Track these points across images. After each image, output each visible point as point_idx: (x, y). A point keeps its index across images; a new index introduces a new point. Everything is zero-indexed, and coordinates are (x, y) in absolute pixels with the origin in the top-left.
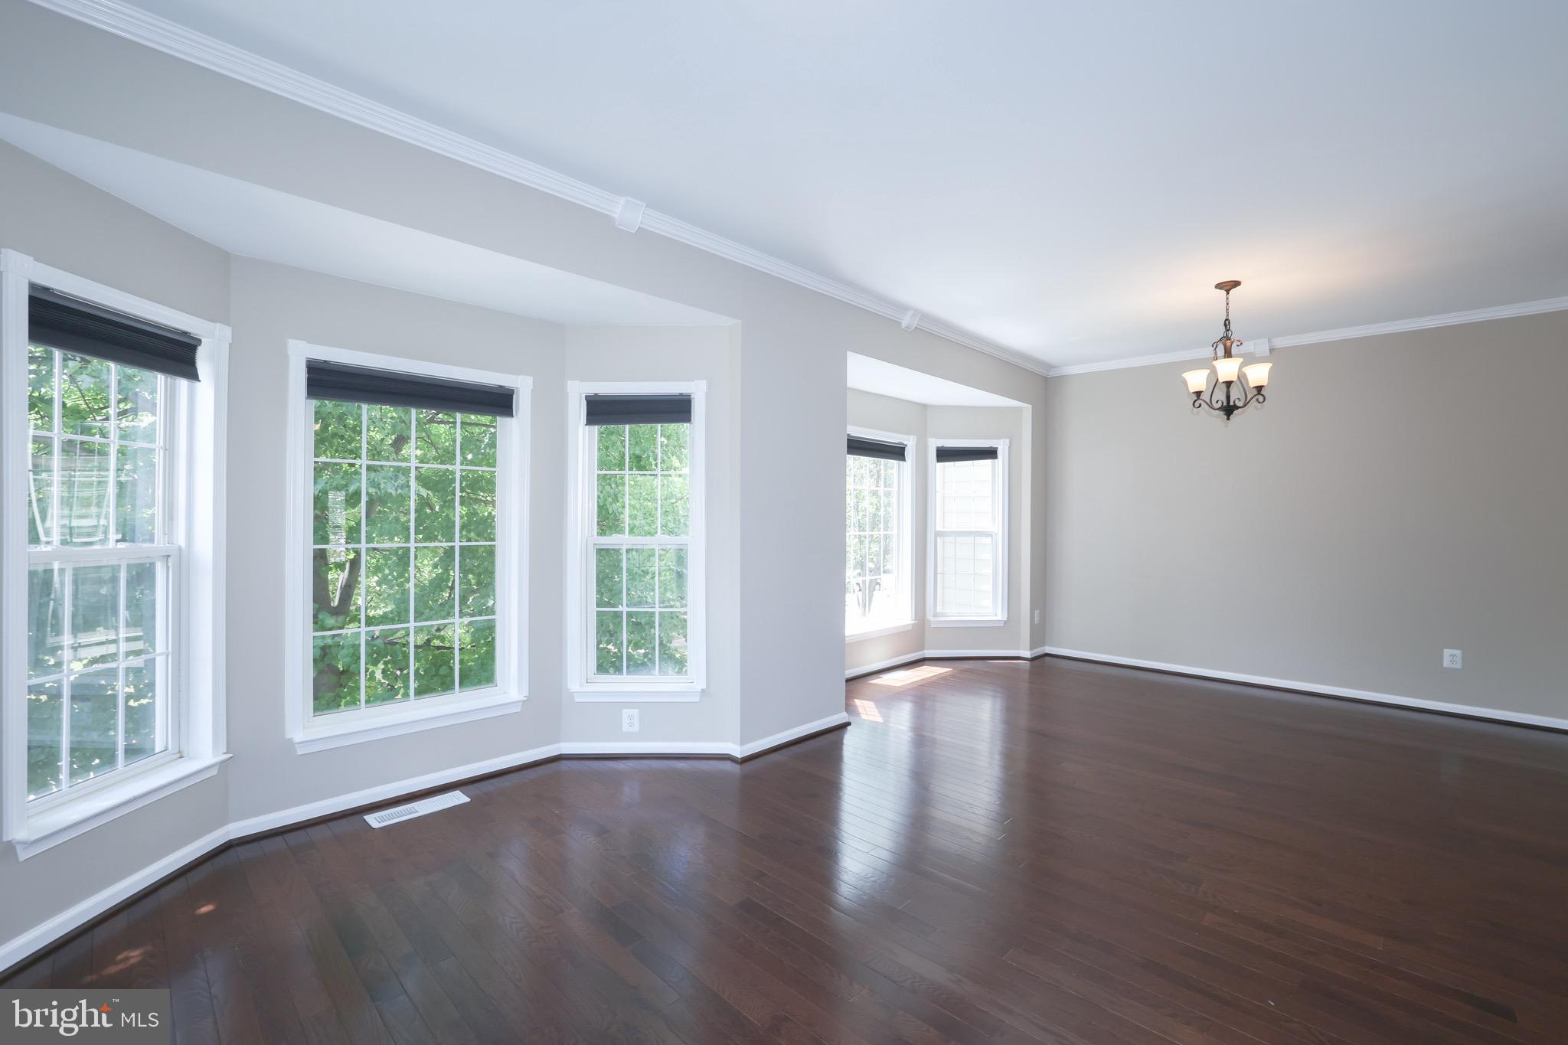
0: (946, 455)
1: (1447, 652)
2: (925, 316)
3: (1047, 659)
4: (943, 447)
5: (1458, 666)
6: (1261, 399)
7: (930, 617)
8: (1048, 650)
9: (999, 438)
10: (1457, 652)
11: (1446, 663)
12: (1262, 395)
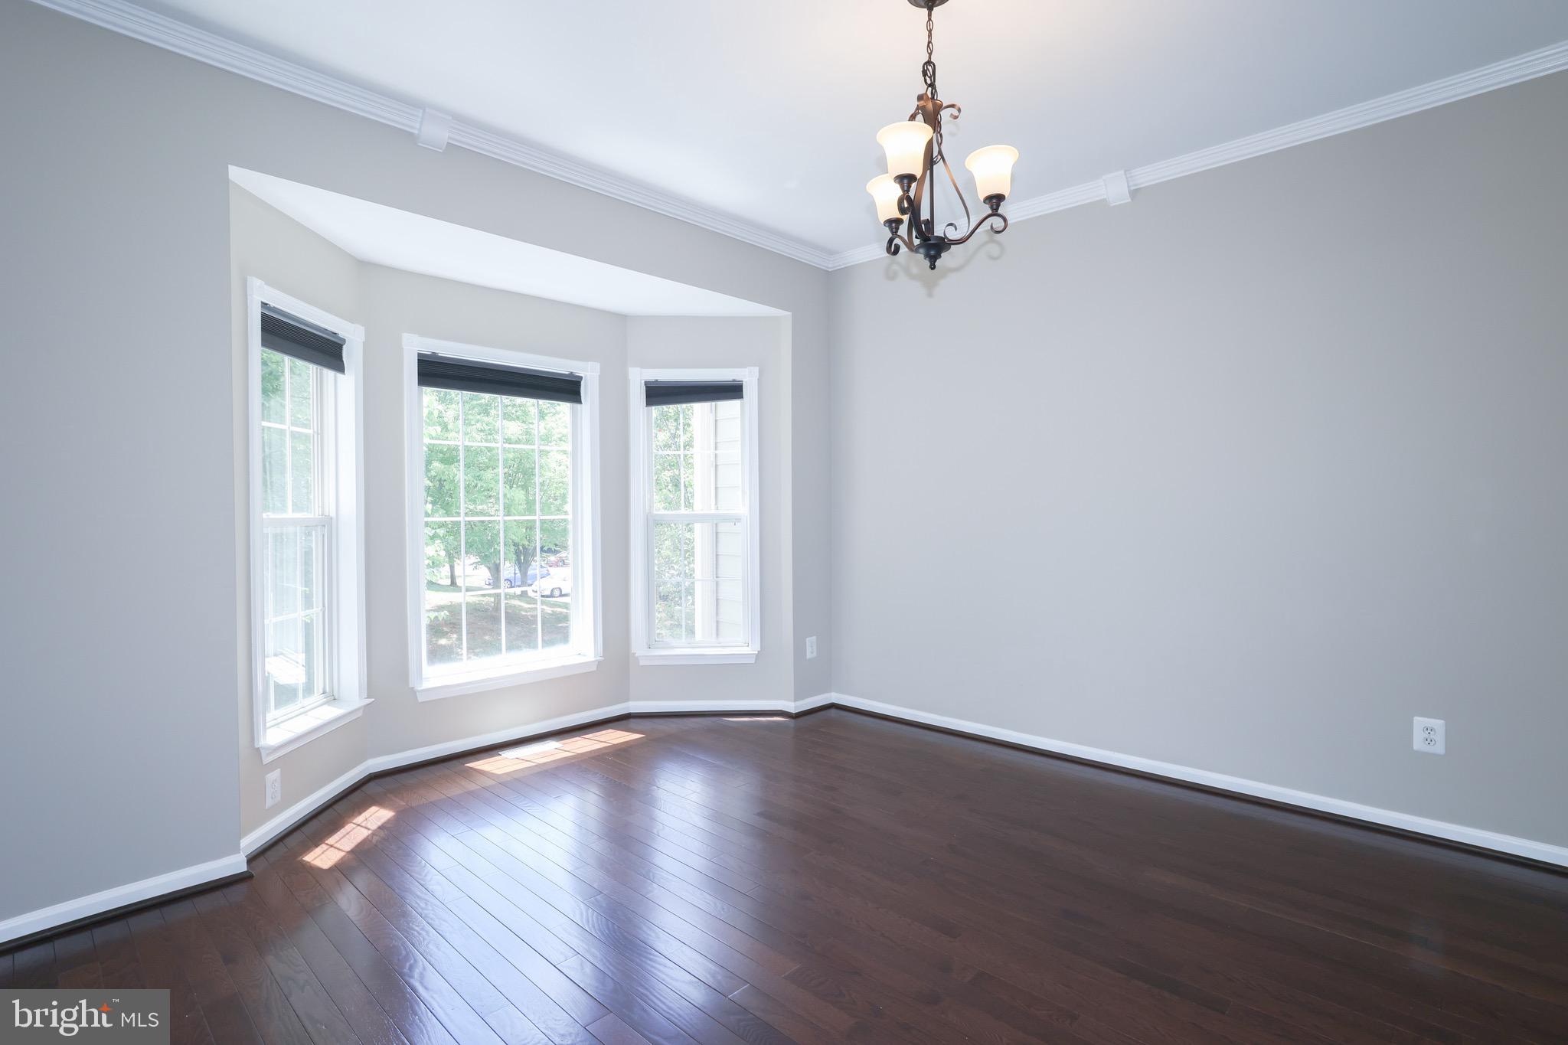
0: (659, 394)
1: (1419, 722)
2: (461, 120)
3: (833, 712)
4: (656, 381)
5: (1439, 748)
6: (998, 223)
7: (638, 647)
8: (835, 697)
9: (741, 365)
10: (1438, 724)
11: (1418, 744)
12: (1000, 215)
